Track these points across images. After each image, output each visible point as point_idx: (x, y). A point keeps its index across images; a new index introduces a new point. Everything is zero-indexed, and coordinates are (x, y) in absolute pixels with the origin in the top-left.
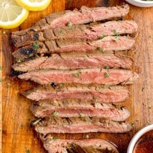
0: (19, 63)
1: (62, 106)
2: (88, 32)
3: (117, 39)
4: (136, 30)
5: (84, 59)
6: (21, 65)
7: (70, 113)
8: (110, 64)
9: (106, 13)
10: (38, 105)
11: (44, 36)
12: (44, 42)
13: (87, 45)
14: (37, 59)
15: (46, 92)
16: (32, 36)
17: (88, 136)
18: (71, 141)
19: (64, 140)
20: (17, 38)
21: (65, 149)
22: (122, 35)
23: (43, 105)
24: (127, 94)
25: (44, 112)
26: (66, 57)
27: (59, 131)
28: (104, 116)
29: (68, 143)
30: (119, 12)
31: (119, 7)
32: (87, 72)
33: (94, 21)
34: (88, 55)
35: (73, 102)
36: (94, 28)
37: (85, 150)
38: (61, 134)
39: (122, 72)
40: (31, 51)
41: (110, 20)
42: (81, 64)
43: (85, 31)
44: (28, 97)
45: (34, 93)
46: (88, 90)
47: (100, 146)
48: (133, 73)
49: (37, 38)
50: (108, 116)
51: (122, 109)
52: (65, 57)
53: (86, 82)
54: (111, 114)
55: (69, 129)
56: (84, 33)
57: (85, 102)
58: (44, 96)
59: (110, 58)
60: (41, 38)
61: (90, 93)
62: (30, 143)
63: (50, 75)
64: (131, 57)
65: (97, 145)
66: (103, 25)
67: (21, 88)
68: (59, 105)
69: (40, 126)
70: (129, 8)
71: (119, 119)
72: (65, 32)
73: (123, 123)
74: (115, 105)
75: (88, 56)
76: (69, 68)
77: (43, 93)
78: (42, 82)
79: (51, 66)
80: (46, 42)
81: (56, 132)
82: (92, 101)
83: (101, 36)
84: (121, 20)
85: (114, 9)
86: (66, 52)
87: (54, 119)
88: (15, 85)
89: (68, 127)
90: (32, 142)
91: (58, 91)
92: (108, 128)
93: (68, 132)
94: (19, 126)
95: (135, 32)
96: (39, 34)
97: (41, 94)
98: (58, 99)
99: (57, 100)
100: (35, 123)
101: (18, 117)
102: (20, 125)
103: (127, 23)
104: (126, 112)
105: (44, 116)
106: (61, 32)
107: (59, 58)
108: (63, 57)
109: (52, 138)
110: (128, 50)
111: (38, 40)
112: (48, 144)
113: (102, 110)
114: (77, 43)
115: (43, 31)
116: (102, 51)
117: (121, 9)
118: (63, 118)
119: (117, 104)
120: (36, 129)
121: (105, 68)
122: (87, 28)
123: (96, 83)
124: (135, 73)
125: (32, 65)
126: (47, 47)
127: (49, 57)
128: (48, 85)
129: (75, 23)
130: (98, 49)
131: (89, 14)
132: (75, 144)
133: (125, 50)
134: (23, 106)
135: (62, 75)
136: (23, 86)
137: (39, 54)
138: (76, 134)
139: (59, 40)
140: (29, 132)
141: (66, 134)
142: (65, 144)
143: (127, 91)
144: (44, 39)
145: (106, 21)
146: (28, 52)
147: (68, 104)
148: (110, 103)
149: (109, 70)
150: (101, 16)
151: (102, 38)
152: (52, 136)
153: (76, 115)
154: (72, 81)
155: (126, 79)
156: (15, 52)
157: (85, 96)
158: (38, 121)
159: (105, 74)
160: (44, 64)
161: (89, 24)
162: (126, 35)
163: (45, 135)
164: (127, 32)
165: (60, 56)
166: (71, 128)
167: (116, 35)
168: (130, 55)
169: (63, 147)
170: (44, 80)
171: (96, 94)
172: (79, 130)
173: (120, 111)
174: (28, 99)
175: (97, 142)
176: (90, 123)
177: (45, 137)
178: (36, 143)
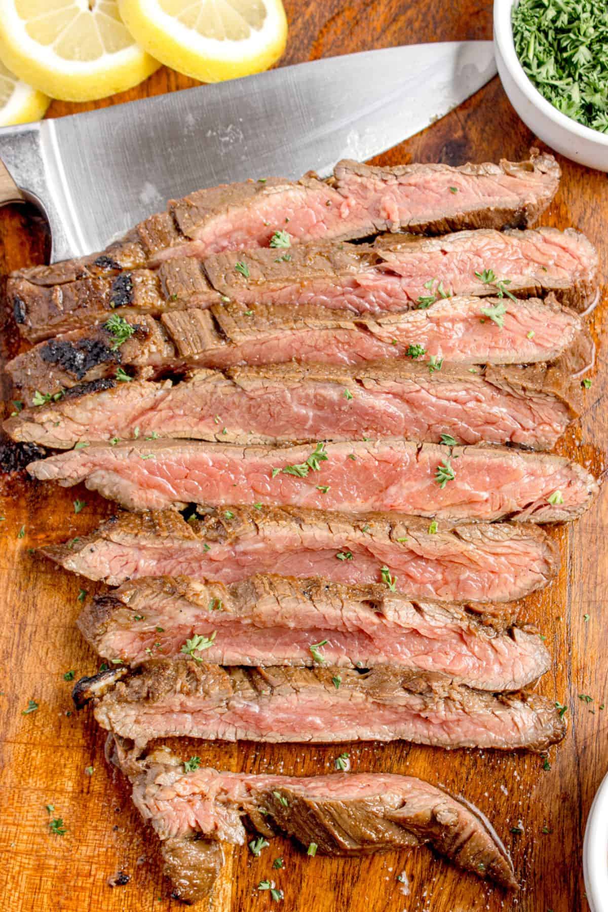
0: (37, 409)
1: (231, 608)
2: (367, 275)
3: (497, 310)
4: (591, 277)
5: (343, 395)
6: (44, 417)
7: (266, 647)
8: (462, 425)
9: (453, 190)
10: (117, 603)
11: (161, 288)
12: (157, 317)
13: (357, 333)
14: (121, 391)
15: (157, 544)
16: (105, 290)
17: (345, 763)
18: (262, 782)
19: (231, 775)
20: (34, 298)
21: (235, 816)
22: (524, 295)
23: (140, 603)
24: (537, 566)
25: (142, 636)
26: (258, 384)
27: (211, 730)
28: (428, 663)
29: (249, 789)
30: (513, 188)
31: (513, 167)
32: (351, 458)
33: (396, 228)
34: (362, 375)
35: (283, 589)
36: (392, 260)
37: (328, 823)
38: (220, 744)
39: (516, 460)
40: (97, 352)
41: (471, 227)
42: (325, 420)
43: (353, 269)
44: (71, 564)
45: (100, 546)
46: (356, 536)
47: (404, 804)
48: (568, 467)
49: (128, 295)
50: (446, 662)
51: (511, 634)
52: (251, 382)
53: (345, 506)
54: (460, 655)
55: (258, 721)
56: (344, 280)
57: (337, 594)
58: (148, 565)
59: (462, 394)
60: (146, 296)
61: (366, 552)
62: (69, 786)
63: (179, 462)
64: (562, 395)
65: (387, 797)
66: (434, 245)
67: (42, 528)
68: (216, 605)
69: (121, 700)
70: (557, 173)
71: (497, 681)
72: (256, 273)
73: (518, 704)
74: (478, 614)
75: (359, 382)
76: (270, 439)
77: (141, 548)
78: (138, 498)
79: (185, 428)
80: (165, 316)
81: (195, 734)
82: (370, 590)
83: (426, 295)
84: (522, 225)
85: (487, 174)
86: (260, 365)
87: (190, 672)
88: (13, 512)
89: (255, 709)
90: (80, 783)
91: (215, 541)
92: (444, 724)
93: (253, 737)
94: (22, 705)
95: (584, 285)
96: (138, 280)
97: (132, 553)
98: (211, 576)
99: (206, 582)
100: (97, 687)
101: (19, 662)
102: (25, 698)
103: (545, 241)
104: (529, 648)
105: (140, 658)
106: (237, 270)
107: (223, 386)
108: (244, 383)
109: (173, 761)
110: (550, 365)
111: (131, 305)
112: (152, 790)
113: (415, 632)
114: (311, 322)
115: (154, 268)
116: (427, 364)
117: (522, 175)
118: (228, 669)
119: (491, 609)
120: (101, 716)
121: (440, 441)
122: (363, 257)
123: (393, 509)
124: (577, 467)
125: (98, 416)
126: (170, 339)
127: (175, 383)
128: (166, 512)
129: (308, 237)
130: (408, 354)
131: (371, 195)
132: (284, 794)
133: (532, 365)
134: (44, 612)
135: (233, 468)
136: (52, 520)
137: (132, 371)
138: (288, 745)
139: (226, 306)
140: (65, 733)
141: (244, 744)
142: (238, 792)
143: (537, 551)
144: (159, 303)
145: (452, 226)
146: (80, 356)
147: (258, 596)
148: (456, 604)
149: (457, 450)
150: (425, 203)
151: (427, 306)
152: (174, 753)
153: (295, 655)
154: (282, 496)
155: (534, 497)
156: (21, 356)
157: (338, 569)
158: (110, 679)
159: (438, 467)
160: (155, 416)
161: (370, 239)
162: (542, 294)
163: (141, 743)
164: (548, 281)
165: (229, 378)
166: (269, 716)
167: (494, 296)
168: (557, 384)
169: (227, 803)
170: (150, 486)
171: (391, 559)
172: (304, 726)
173: (502, 644)
174: (70, 574)
175: (386, 786)
176: (359, 696)
177: (143, 755)
178: (97, 786)
